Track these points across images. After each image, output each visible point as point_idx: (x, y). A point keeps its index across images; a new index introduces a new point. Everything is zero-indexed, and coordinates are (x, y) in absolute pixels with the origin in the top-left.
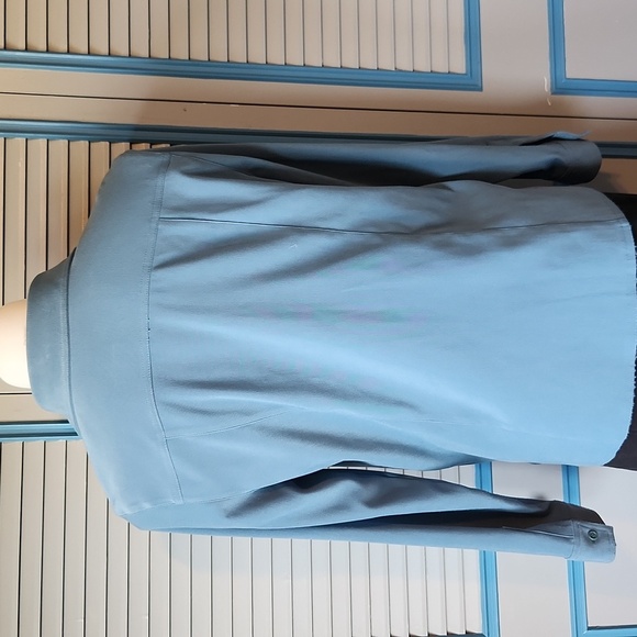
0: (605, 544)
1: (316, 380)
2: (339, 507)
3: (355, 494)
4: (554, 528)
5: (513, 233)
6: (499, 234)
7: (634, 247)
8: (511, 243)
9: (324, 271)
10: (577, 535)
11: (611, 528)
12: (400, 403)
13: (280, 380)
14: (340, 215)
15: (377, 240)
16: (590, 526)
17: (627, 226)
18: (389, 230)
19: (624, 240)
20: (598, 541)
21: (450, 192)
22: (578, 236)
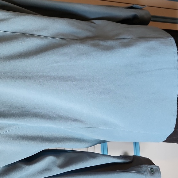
0: (157, 174)
1: (35, 111)
2: (46, 170)
3: (53, 163)
4: (137, 169)
5: (126, 41)
6: (119, 41)
7: (176, 48)
8: (126, 45)
9: (38, 56)
10: (146, 171)
11: (158, 167)
12: (76, 120)
13: (16, 111)
14: (46, 29)
15: (64, 42)
16: (151, 166)
17: (172, 39)
18: (70, 38)
19: (172, 45)
20: (154, 173)
21: (95, 24)
22: (153, 43)
